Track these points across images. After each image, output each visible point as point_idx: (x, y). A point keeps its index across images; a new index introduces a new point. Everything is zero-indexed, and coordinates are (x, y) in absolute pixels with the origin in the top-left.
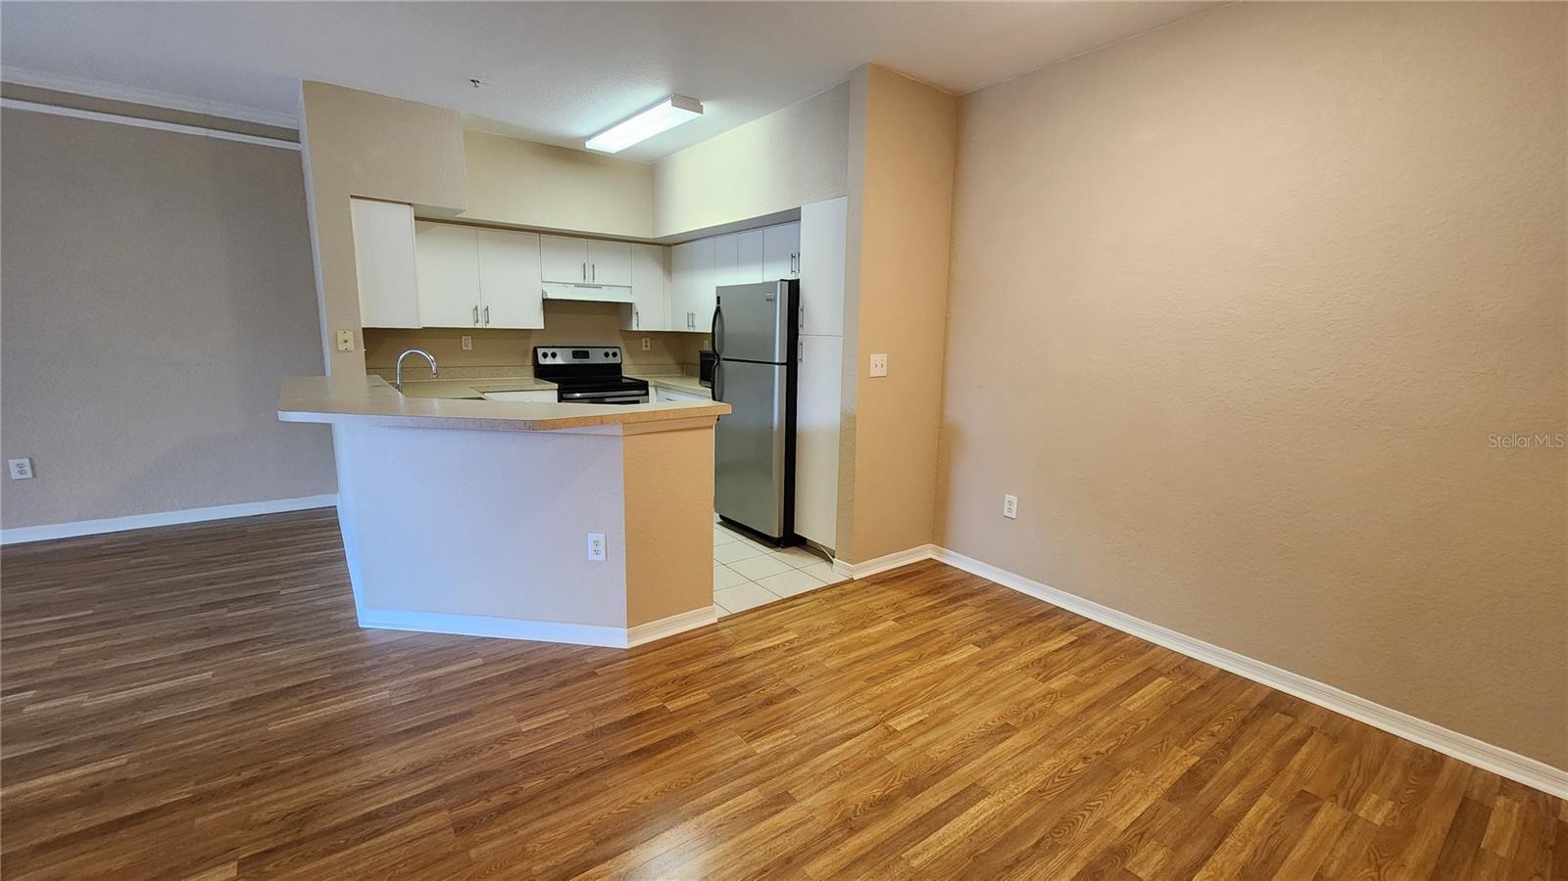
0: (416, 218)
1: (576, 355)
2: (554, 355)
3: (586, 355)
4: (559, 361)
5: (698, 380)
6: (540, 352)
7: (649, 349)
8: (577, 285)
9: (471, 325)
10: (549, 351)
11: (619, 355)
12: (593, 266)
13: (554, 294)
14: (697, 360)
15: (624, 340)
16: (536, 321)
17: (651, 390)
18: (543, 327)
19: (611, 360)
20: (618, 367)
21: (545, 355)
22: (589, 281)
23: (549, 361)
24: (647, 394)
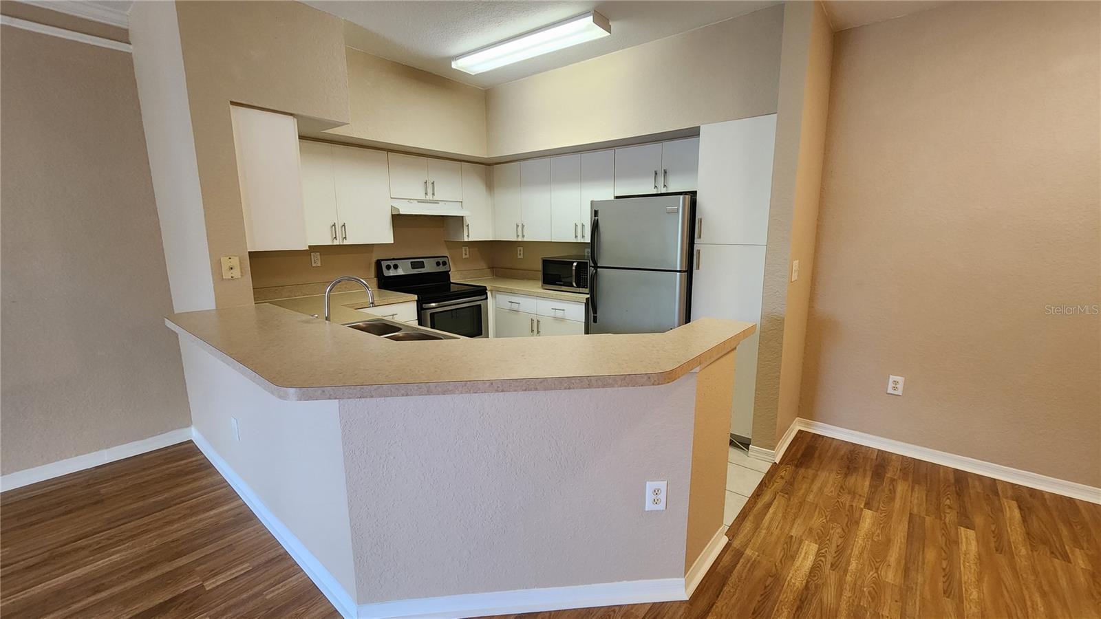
0: (301, 137)
1: (414, 265)
2: (396, 267)
3: (422, 265)
4: (400, 272)
5: (540, 283)
6: (384, 264)
7: (467, 256)
8: (420, 201)
9: (328, 242)
10: (392, 263)
11: (448, 263)
12: (433, 183)
13: (404, 210)
14: (540, 266)
15: (448, 249)
16: (385, 236)
17: (489, 294)
18: (393, 242)
19: (441, 269)
20: (446, 275)
21: (388, 267)
22: (430, 197)
23: (392, 273)
24: (487, 298)
